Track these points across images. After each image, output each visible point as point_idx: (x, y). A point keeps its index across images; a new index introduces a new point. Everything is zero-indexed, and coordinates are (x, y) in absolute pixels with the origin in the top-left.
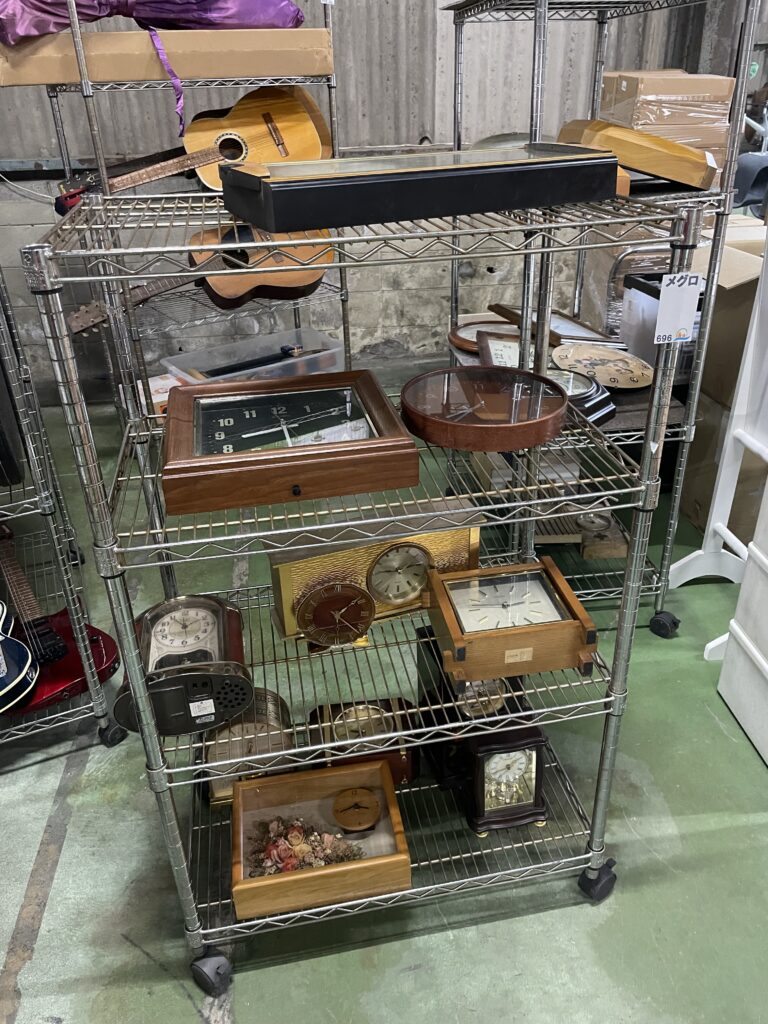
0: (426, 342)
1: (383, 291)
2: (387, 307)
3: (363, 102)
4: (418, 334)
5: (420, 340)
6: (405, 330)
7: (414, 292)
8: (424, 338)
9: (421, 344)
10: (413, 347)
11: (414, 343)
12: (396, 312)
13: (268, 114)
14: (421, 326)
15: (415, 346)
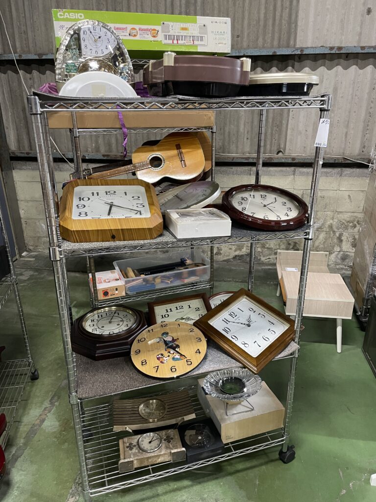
0: (271, 257)
3: (248, 132)
4: (267, 252)
5: (267, 256)
6: (259, 250)
8: (270, 255)
9: (268, 258)
10: (263, 259)
13: (179, 144)
14: (268, 248)
15: (264, 258)
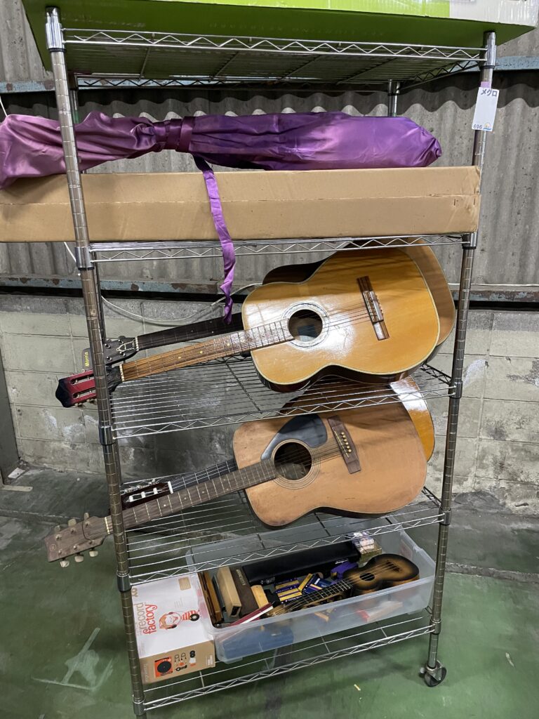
0: (529, 501)
1: (481, 440)
2: (484, 457)
4: (520, 491)
5: (521, 498)
6: (503, 484)
7: (521, 445)
8: (527, 496)
9: (521, 502)
10: (511, 504)
11: (513, 500)
12: (495, 463)
13: (367, 278)
14: (524, 483)
15: (513, 504)
